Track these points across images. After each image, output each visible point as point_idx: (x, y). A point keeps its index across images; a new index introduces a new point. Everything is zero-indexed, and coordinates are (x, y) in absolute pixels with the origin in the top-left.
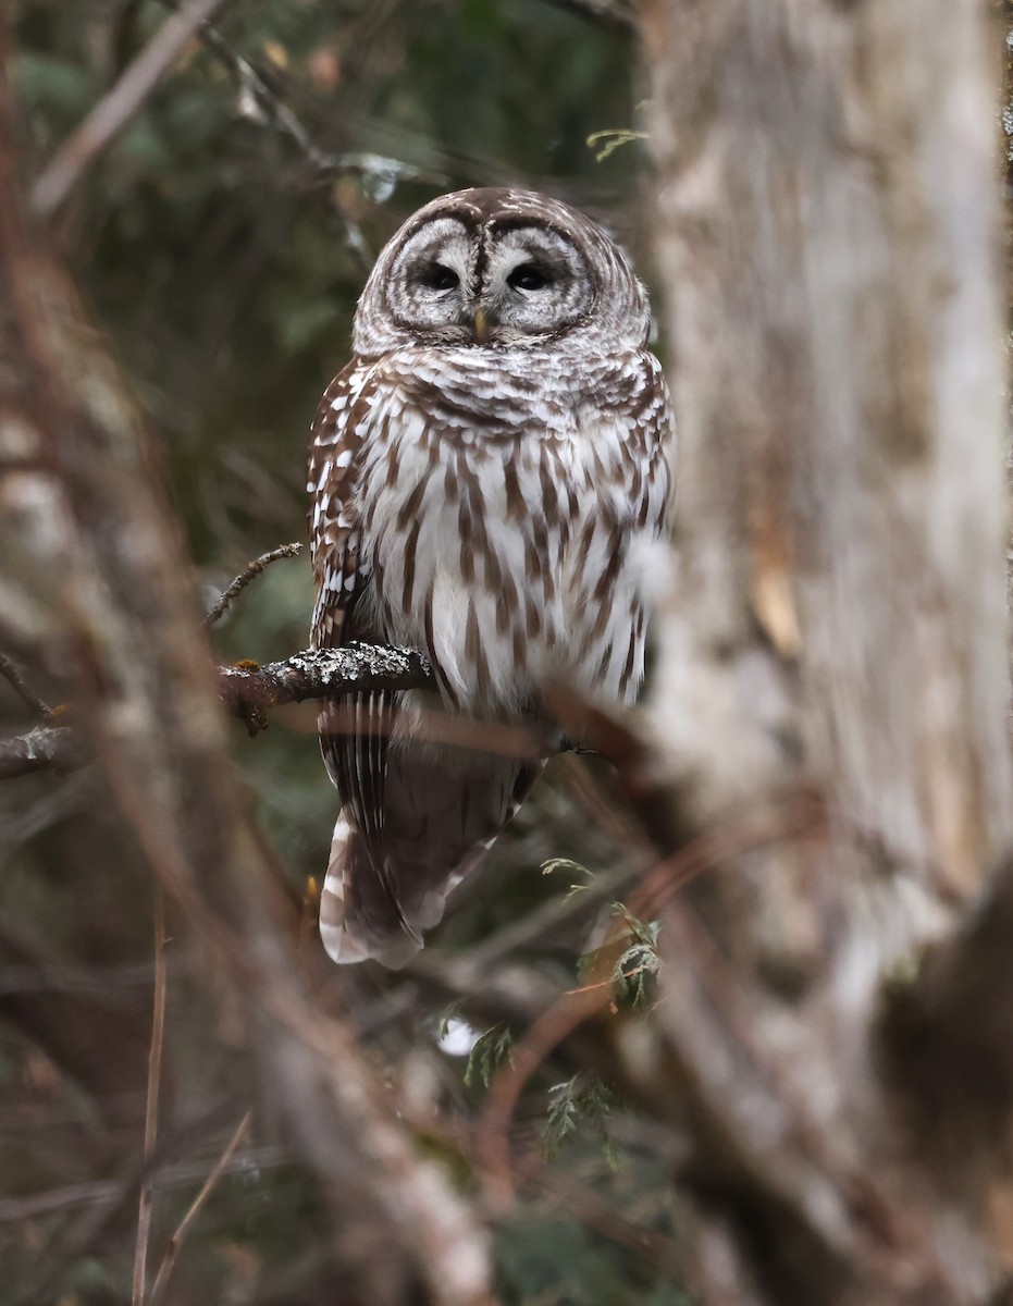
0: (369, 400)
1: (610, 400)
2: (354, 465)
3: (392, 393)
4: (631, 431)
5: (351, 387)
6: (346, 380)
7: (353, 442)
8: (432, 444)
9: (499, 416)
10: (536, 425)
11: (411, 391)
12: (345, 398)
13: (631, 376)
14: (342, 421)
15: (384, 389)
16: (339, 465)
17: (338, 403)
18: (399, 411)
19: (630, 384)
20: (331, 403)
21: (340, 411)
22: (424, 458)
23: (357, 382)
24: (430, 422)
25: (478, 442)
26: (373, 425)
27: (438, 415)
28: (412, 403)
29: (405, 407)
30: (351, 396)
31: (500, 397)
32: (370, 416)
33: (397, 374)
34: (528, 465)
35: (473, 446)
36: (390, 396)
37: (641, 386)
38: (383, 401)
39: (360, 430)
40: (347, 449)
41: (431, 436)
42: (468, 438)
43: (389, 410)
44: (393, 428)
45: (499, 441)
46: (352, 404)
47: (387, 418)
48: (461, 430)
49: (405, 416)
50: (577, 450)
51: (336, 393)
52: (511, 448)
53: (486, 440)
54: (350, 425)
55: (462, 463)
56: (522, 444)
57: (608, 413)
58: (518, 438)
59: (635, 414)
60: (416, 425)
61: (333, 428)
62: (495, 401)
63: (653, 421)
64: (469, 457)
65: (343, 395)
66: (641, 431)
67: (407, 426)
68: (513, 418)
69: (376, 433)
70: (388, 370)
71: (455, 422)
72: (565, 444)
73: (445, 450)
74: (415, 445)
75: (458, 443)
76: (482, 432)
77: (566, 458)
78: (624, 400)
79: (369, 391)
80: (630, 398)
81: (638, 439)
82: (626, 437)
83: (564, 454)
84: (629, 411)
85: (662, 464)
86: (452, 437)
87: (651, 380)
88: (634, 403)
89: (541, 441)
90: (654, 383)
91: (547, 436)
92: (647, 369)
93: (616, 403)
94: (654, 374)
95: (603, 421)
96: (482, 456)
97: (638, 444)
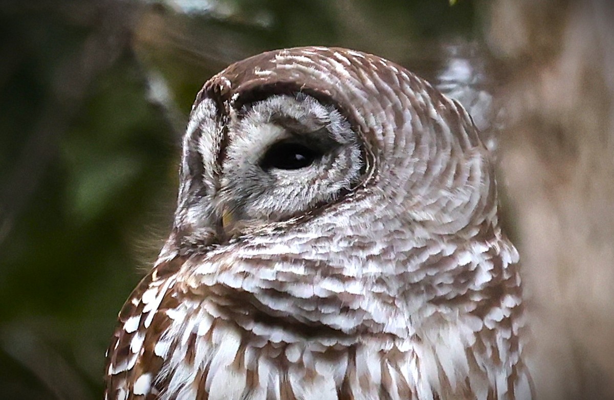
0: (170, 313)
1: (441, 293)
2: (154, 391)
3: (199, 308)
4: (477, 334)
5: (145, 305)
6: (139, 297)
7: (150, 362)
8: (250, 365)
9: (328, 321)
10: (366, 330)
11: (223, 303)
12: (138, 318)
13: (468, 265)
14: (137, 344)
15: (187, 303)
16: (136, 392)
17: (131, 324)
18: (208, 328)
19: (468, 274)
20: (123, 324)
21: (134, 333)
22: (240, 383)
23: (151, 300)
24: (247, 338)
25: (306, 359)
26: (175, 345)
27: (257, 329)
28: (225, 318)
29: (215, 323)
30: (145, 315)
31: (323, 295)
32: (173, 331)
33: (205, 287)
34: (365, 383)
35: (300, 364)
36: (197, 311)
37: (484, 277)
38: (188, 318)
39: (161, 349)
40: (145, 372)
41: (248, 355)
42: (293, 356)
43: (196, 328)
44: (201, 349)
45: (331, 355)
46: (147, 323)
47: (193, 336)
48: (285, 346)
49: (215, 334)
50: (422, 364)
51: (129, 312)
52: (344, 365)
53: (317, 355)
54: (148, 346)
55: (286, 387)
56: (358, 358)
57: (443, 310)
58: (352, 351)
59: (481, 312)
60: (229, 343)
61: (126, 352)
62: (318, 301)
63: (506, 323)
64: (293, 379)
65: (136, 315)
66: (491, 334)
67: (217, 345)
68: (344, 323)
69: (180, 355)
70: (193, 284)
71: (278, 336)
72: (408, 357)
73: (264, 370)
74: (228, 368)
75: (281, 363)
76: (312, 345)
77: (410, 375)
78: (463, 292)
79: (169, 302)
80: (472, 292)
81: (488, 344)
82: (472, 341)
83: (408, 369)
84: (472, 307)
85: (524, 379)
86: (275, 356)
87: (501, 273)
88: (477, 299)
89: (382, 353)
90: (506, 276)
91: (388, 347)
92: (496, 259)
93: (452, 296)
94: (505, 266)
95: (440, 320)
96: (310, 377)
97: (489, 353)
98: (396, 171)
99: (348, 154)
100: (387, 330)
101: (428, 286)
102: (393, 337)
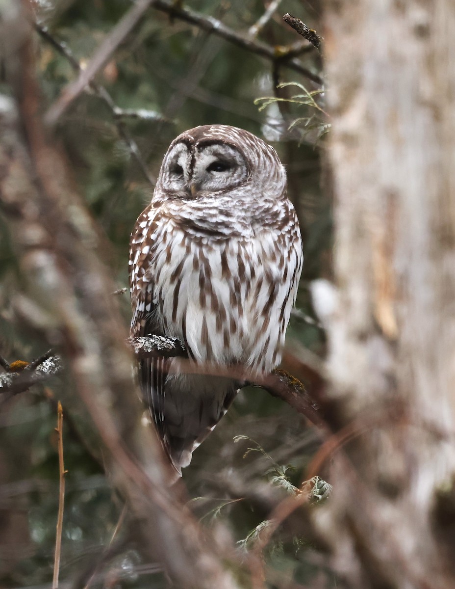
0: (157, 223)
1: (267, 222)
2: (151, 253)
3: (168, 222)
4: (279, 236)
5: (149, 217)
6: (146, 214)
7: (150, 242)
8: (187, 244)
9: (220, 231)
10: (236, 234)
11: (178, 222)
13: (277, 211)
14: (145, 232)
15: (164, 219)
16: (143, 252)
17: (143, 224)
18: (172, 230)
19: (276, 214)
20: (139, 224)
21: (144, 228)
22: (183, 251)
23: (152, 215)
24: (187, 235)
25: (209, 243)
26: (159, 235)
27: (191, 232)
28: (178, 227)
29: (174, 228)
30: (149, 221)
31: (220, 221)
32: (158, 230)
33: (171, 214)
34: (232, 253)
35: (207, 245)
36: (167, 223)
37: (282, 215)
38: (164, 225)
39: (153, 237)
40: (147, 245)
41: (187, 241)
42: (205, 242)
43: (167, 229)
44: (169, 237)
45: (219, 242)
46: (149, 224)
47: (166, 232)
48: (201, 238)
49: (174, 233)
50: (254, 247)
51: (142, 220)
52: (224, 246)
53: (213, 242)
54: (148, 234)
55: (201, 253)
56: (230, 244)
57: (267, 228)
58: (227, 241)
59: (280, 228)
60: (180, 236)
61: (141, 235)
62: (217, 224)
63: (289, 232)
64: (204, 250)
65: (145, 221)
66: (283, 236)
67: (175, 236)
68: (226, 231)
69: (161, 239)
70: (166, 212)
71: (199, 235)
72: (249, 244)
73: (193, 247)
74: (179, 245)
75: (199, 244)
76: (211, 238)
77: (250, 251)
78: (275, 221)
79: (157, 219)
80: (277, 221)
81: (282, 240)
82: (276, 239)
83: (249, 248)
84: (277, 227)
85: (294, 252)
86: (197, 241)
87: (288, 213)
88: (279, 223)
89: (239, 242)
90: (290, 214)
91: (241, 240)
92: (286, 208)
93: (271, 223)
94: (290, 210)
95: (265, 231)
96: (210, 249)
97: (282, 243)
98: (259, 175)
99: (242, 169)
100: (242, 235)
101: (262, 219)
102: (244, 237)
